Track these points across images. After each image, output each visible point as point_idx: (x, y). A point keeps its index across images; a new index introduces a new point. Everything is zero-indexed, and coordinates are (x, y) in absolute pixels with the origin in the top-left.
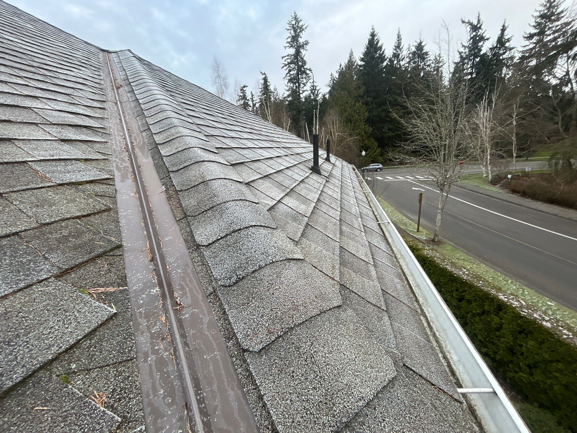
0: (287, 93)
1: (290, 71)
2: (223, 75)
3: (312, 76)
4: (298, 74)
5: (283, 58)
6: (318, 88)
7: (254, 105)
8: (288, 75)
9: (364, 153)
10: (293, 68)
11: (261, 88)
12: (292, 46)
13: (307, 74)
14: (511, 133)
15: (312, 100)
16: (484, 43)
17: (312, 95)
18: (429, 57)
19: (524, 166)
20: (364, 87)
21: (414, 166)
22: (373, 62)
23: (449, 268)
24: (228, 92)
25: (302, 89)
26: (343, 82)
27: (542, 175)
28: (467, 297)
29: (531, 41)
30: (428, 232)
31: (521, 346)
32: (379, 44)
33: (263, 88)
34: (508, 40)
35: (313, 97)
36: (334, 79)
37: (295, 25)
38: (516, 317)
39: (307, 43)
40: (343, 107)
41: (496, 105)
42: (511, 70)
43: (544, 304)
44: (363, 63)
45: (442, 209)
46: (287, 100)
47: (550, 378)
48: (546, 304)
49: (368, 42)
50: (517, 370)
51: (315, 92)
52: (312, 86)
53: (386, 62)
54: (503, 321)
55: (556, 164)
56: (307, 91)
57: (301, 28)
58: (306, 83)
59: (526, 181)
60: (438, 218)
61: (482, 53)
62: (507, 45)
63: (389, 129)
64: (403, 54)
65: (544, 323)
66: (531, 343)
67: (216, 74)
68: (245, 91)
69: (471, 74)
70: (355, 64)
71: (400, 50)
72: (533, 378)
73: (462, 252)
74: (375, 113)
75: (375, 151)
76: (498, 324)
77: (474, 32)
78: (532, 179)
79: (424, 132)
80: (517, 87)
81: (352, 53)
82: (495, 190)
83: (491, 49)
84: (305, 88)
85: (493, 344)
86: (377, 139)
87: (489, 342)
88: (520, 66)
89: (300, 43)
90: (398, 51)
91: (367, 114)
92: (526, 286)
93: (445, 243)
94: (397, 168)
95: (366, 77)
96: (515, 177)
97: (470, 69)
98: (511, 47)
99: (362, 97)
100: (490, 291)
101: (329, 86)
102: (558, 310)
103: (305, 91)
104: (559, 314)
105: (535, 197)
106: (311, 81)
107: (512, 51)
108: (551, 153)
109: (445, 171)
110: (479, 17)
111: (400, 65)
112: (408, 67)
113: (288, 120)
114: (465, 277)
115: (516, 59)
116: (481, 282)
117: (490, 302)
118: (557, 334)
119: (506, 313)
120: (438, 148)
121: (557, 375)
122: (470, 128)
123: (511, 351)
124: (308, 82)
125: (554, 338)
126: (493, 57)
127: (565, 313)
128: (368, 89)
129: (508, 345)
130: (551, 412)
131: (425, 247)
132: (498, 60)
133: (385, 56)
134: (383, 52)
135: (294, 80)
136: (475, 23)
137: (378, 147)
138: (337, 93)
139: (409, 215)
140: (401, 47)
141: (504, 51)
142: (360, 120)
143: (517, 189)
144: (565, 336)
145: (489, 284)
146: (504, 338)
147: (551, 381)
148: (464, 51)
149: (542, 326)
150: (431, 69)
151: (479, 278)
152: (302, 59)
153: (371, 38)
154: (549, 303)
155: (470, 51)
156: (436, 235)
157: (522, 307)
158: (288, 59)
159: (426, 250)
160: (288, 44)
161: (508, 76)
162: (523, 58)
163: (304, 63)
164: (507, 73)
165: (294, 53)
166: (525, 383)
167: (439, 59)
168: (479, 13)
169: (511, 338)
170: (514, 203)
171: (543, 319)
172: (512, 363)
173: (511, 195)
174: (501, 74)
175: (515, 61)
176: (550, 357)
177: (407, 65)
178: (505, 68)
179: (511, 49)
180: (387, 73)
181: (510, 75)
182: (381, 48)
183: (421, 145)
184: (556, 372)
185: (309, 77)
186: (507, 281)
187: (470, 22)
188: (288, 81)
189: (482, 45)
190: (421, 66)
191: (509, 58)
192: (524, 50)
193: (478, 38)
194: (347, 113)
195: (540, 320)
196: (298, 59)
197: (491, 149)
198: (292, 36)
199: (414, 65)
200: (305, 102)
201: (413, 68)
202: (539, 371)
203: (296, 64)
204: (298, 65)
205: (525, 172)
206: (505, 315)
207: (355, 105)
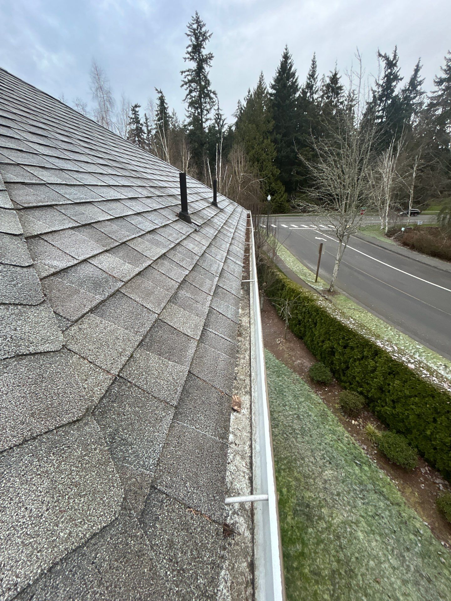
0: (188, 120)
1: (191, 91)
2: (106, 87)
3: (217, 102)
4: (200, 97)
5: (182, 72)
6: (223, 118)
7: (149, 132)
8: (189, 97)
9: (269, 198)
10: (195, 89)
11: (157, 111)
12: (193, 58)
13: (211, 98)
14: (410, 185)
15: (217, 131)
16: (397, 83)
17: (216, 125)
18: (343, 93)
19: (417, 219)
20: (274, 122)
21: (316, 215)
22: (285, 92)
23: (338, 318)
24: (114, 111)
25: (205, 117)
26: (251, 112)
27: (431, 230)
28: (351, 344)
29: (440, 87)
30: (325, 283)
31: (389, 385)
32: (293, 69)
33: (160, 110)
34: (420, 83)
35: (217, 129)
36: (242, 108)
37: (197, 30)
38: (388, 361)
39: (211, 57)
40: (250, 143)
41: (400, 154)
42: (418, 117)
43: (414, 348)
44: (274, 92)
45: (339, 260)
46: (188, 129)
47: (408, 410)
48: (416, 347)
49: (280, 65)
50: (384, 404)
51: (220, 121)
52: (217, 114)
53: (299, 92)
54: (377, 365)
55: (444, 218)
56: (211, 119)
57: (204, 35)
58: (210, 109)
59: (416, 234)
60: (335, 269)
61: (394, 94)
62: (419, 88)
63: (298, 173)
64: (317, 85)
65: (409, 365)
66: (397, 382)
67: (96, 85)
68: (138, 112)
69: (381, 117)
70: (266, 91)
71: (314, 80)
72: (395, 410)
73: (354, 302)
74: (283, 153)
75: (282, 196)
76: (373, 367)
77: (389, 68)
78: (422, 232)
79: (329, 179)
80: (421, 137)
81: (263, 77)
82: (389, 242)
83: (403, 91)
84: (209, 116)
85: (368, 384)
86: (285, 183)
87: (365, 382)
88: (426, 114)
89: (203, 56)
90: (311, 82)
91: (275, 154)
92: (402, 332)
93: (340, 294)
94: (301, 216)
95: (276, 108)
96: (407, 230)
97: (381, 112)
98: (422, 91)
99: (271, 133)
100: (370, 338)
101: (236, 116)
102: (424, 352)
103: (208, 119)
104: (424, 356)
105: (421, 250)
106: (216, 107)
107: (422, 96)
108: (441, 207)
109: (346, 221)
110: (395, 51)
111: (313, 98)
112: (321, 101)
113: (188, 154)
114: (351, 326)
115: (425, 105)
116: (364, 331)
117: (369, 348)
118: (418, 374)
119: (380, 358)
120: (341, 196)
121: (413, 407)
122: (374, 177)
123: (381, 389)
124: (213, 109)
125: (415, 378)
126: (404, 101)
127: (429, 355)
128: (277, 125)
129: (379, 384)
130: (405, 436)
131: (319, 298)
132: (408, 104)
133: (298, 85)
134: (296, 80)
135: (196, 104)
136: (391, 58)
137: (285, 191)
138: (244, 126)
139: (309, 265)
140: (315, 76)
141: (415, 95)
142: (268, 159)
143: (408, 242)
144: (424, 376)
145: (370, 332)
146: (376, 378)
147: (408, 412)
148: (377, 91)
149: (407, 368)
150: (343, 107)
151: (362, 326)
152: (205, 77)
153: (285, 61)
154: (417, 346)
155: (383, 91)
156: (332, 286)
157: (394, 351)
158: (188, 75)
159: (320, 300)
160: (188, 56)
161: (415, 124)
162: (431, 105)
163: (208, 83)
164: (414, 120)
165: (196, 68)
166: (389, 415)
167: (353, 97)
168: (396, 47)
169: (382, 379)
170: (404, 256)
171: (409, 362)
172: (381, 399)
173: (402, 247)
174: (409, 122)
175: (423, 107)
176: (410, 393)
177: (320, 99)
178: (413, 115)
179: (421, 93)
180: (299, 106)
181: (417, 123)
182: (294, 74)
183: (324, 193)
184: (413, 404)
185: (213, 102)
186: (387, 328)
187: (386, 57)
188: (188, 104)
189: (395, 86)
190: (335, 102)
191: (418, 103)
192: (433, 96)
193: (392, 77)
194: (254, 151)
195: (406, 362)
196: (200, 77)
197: (391, 201)
198: (194, 45)
199: (327, 100)
200: (208, 133)
201: (326, 104)
202: (400, 405)
203: (198, 83)
204: (200, 84)
205: (417, 225)
206: (380, 360)
207: (263, 142)
